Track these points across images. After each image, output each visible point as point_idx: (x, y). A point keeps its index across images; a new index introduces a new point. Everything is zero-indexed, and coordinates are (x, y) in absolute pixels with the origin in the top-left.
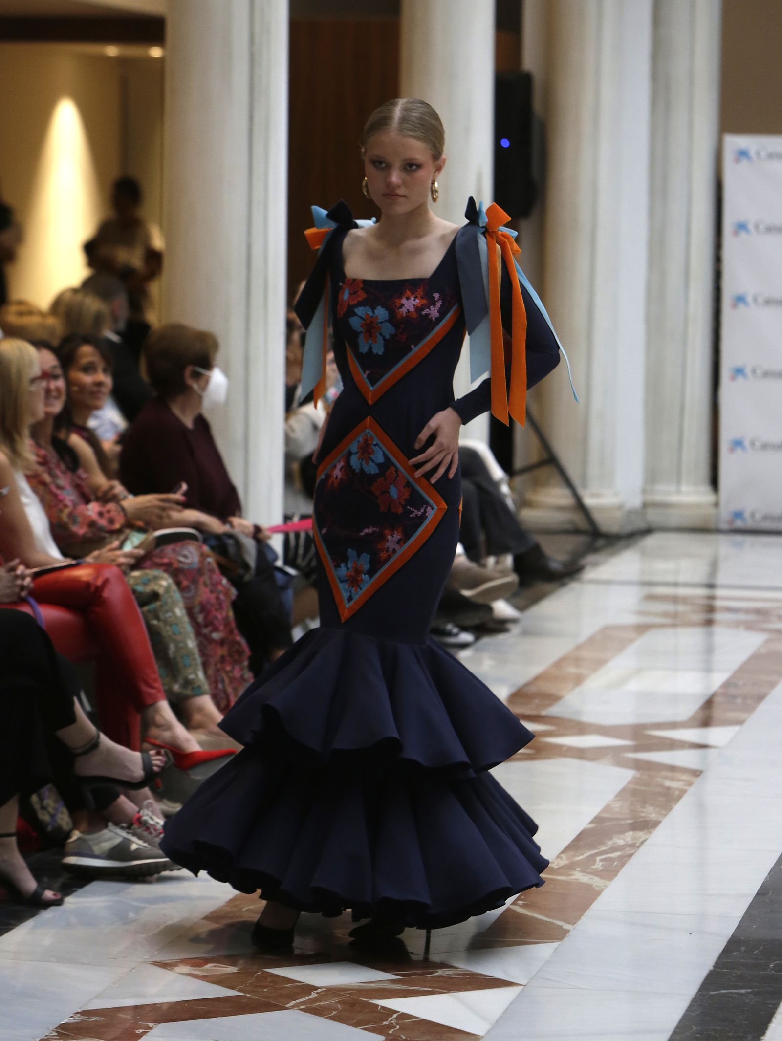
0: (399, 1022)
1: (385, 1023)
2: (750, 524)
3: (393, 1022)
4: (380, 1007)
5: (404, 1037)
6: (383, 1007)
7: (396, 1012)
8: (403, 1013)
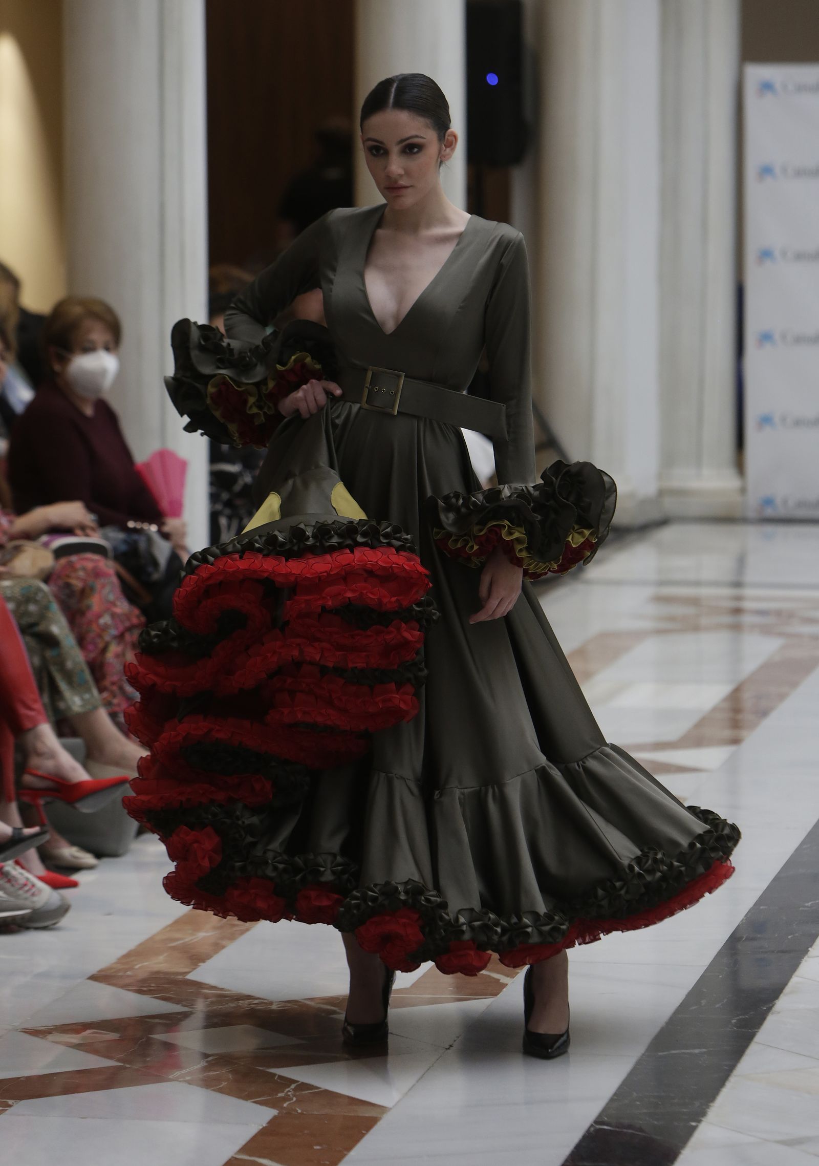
0: (297, 1094)
1: (280, 1095)
2: (782, 512)
3: (289, 1093)
4: (277, 1077)
5: (299, 1111)
6: (280, 1077)
7: (294, 1081)
8: (303, 1083)
